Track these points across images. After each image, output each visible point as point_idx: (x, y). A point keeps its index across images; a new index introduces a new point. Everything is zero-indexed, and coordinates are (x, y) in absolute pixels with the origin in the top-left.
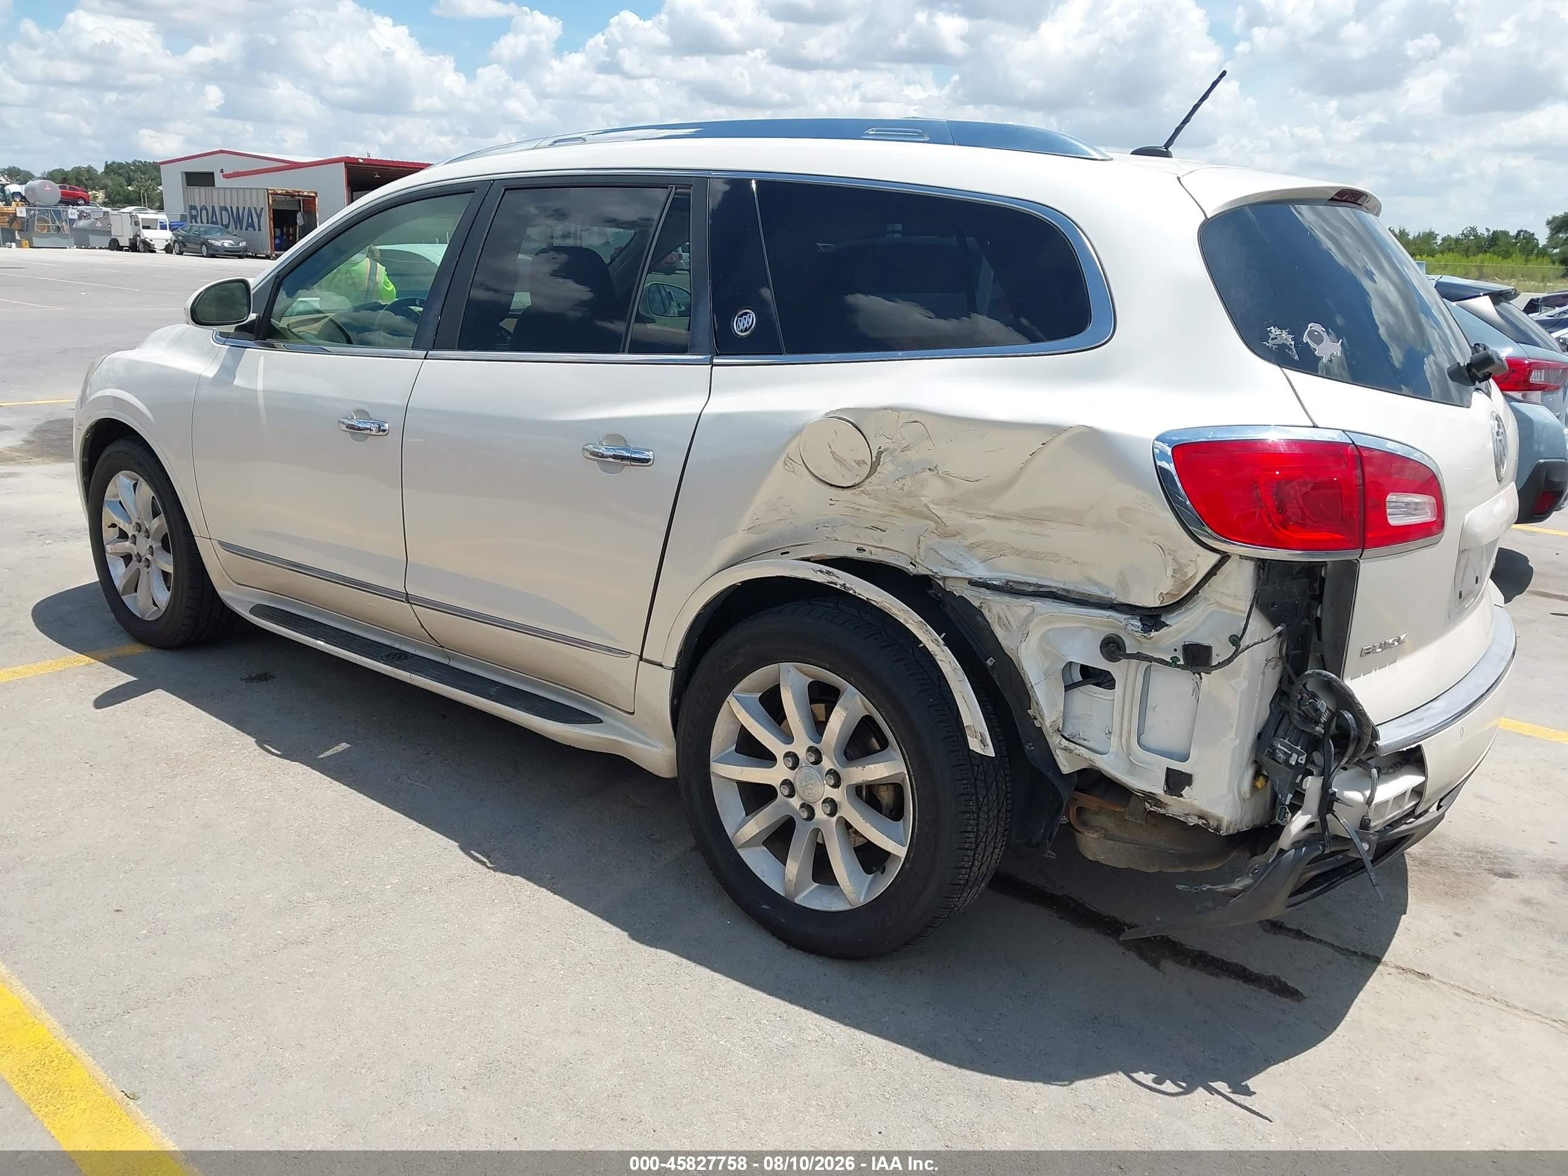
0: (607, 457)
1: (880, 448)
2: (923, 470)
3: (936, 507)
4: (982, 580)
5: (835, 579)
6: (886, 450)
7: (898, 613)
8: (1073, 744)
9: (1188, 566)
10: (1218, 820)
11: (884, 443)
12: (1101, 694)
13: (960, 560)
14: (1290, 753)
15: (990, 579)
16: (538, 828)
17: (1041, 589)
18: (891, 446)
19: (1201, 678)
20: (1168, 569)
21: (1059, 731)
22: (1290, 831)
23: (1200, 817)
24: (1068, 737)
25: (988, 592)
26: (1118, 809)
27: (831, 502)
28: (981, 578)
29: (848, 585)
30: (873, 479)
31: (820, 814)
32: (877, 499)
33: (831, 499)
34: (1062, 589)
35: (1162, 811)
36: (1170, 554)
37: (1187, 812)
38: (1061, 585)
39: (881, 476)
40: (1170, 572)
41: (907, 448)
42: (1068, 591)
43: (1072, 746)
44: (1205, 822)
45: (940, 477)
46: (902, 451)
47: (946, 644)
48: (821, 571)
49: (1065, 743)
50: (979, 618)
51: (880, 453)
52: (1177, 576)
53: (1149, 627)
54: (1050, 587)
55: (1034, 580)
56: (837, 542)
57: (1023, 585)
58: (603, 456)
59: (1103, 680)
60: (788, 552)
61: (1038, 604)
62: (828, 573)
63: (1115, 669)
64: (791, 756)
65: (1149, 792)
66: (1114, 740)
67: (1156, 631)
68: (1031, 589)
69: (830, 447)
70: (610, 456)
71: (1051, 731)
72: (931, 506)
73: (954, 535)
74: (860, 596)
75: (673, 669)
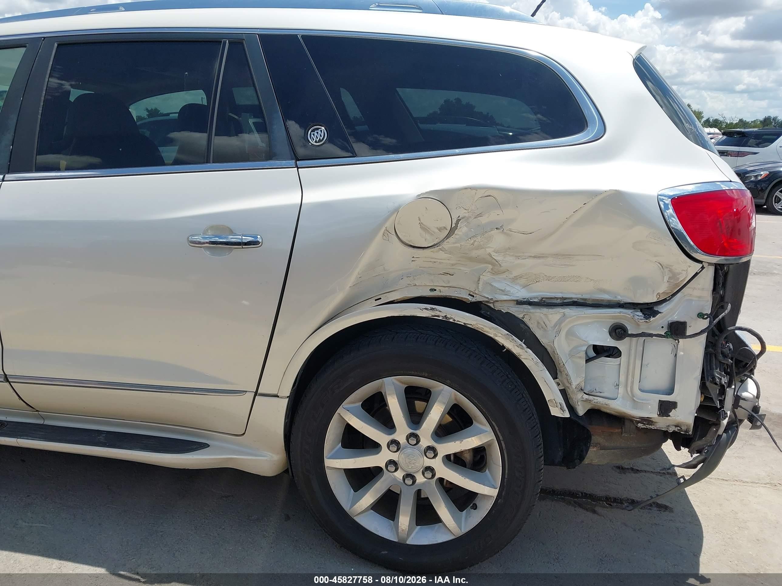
0: (204, 243)
1: (459, 217)
2: (492, 230)
3: (497, 254)
4: (525, 300)
5: (438, 313)
6: (463, 218)
7: (489, 330)
8: (592, 397)
9: (679, 274)
10: (687, 426)
11: (462, 213)
12: (611, 362)
13: (508, 289)
14: (721, 377)
15: (531, 298)
16: (162, 536)
17: (565, 301)
18: (467, 215)
19: (679, 342)
20: (665, 277)
21: (582, 390)
22: (723, 423)
23: (676, 426)
24: (587, 393)
25: (529, 307)
26: (617, 431)
27: (413, 259)
28: (525, 299)
29: (449, 316)
30: (451, 240)
31: (420, 479)
32: (450, 253)
33: (413, 257)
34: (581, 299)
35: (652, 427)
36: (667, 268)
37: (668, 425)
38: (579, 296)
39: (457, 237)
40: (666, 279)
41: (480, 215)
42: (585, 299)
43: (591, 398)
44: (679, 428)
45: (505, 233)
46: (475, 218)
47: (528, 347)
48: (426, 309)
49: (586, 397)
50: (522, 325)
51: (458, 221)
52: (672, 281)
53: (649, 315)
54: (572, 298)
55: (560, 295)
56: (415, 287)
57: (552, 300)
58: (200, 243)
59: (613, 353)
60: (380, 298)
61: (568, 311)
62: (432, 309)
63: (622, 345)
64: (394, 442)
65: (647, 418)
66: (621, 390)
67: (654, 317)
68: (559, 301)
69: (420, 220)
70: (207, 243)
71: (575, 391)
72: (493, 254)
73: (504, 272)
74: (458, 323)
75: (288, 397)
